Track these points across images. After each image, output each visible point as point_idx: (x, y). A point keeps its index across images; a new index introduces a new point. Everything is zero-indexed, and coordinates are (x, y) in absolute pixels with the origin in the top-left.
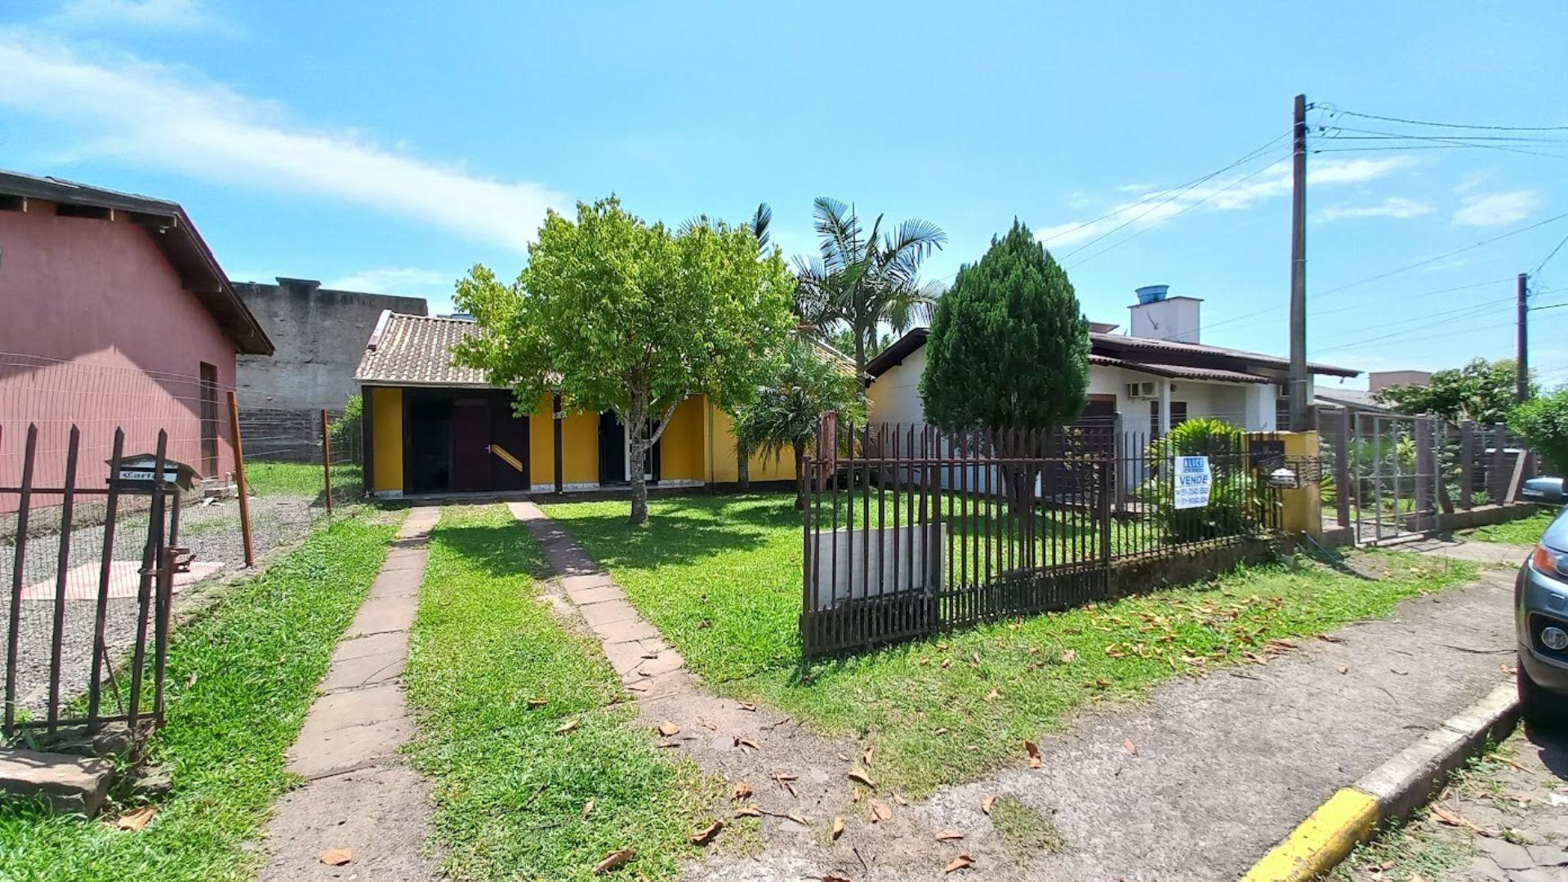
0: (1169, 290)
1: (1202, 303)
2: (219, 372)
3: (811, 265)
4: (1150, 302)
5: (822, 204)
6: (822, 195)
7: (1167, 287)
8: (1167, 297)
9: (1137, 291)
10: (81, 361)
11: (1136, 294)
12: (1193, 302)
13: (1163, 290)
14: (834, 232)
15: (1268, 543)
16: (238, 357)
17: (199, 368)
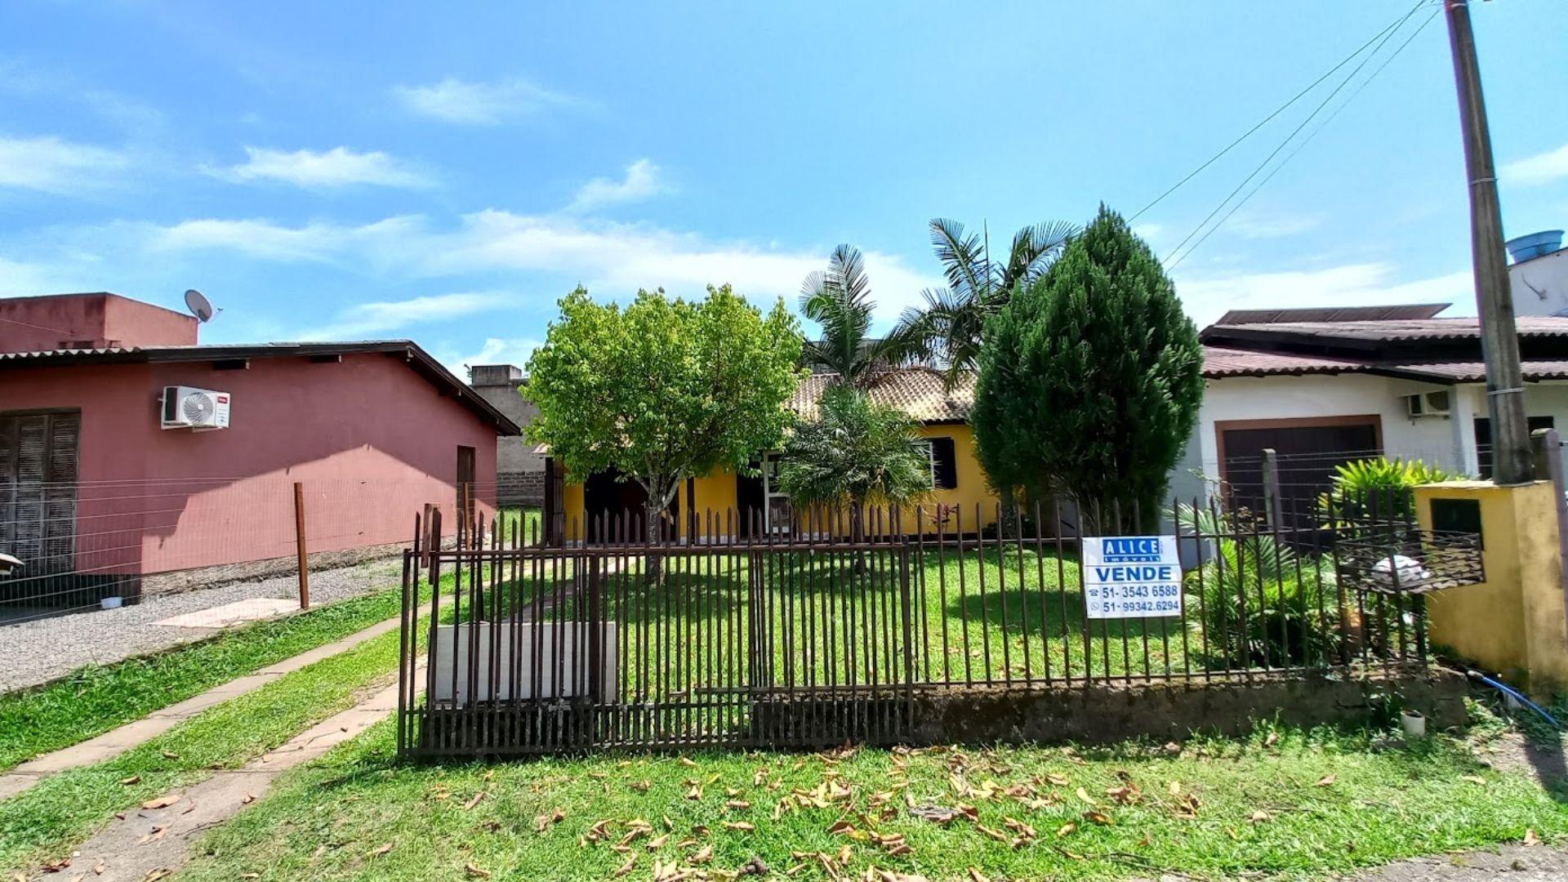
0: (1564, 237)
2: (477, 452)
3: (940, 298)
4: (1530, 259)
5: (940, 225)
6: (937, 216)
7: (1561, 233)
8: (1560, 247)
10: (333, 460)
13: (1553, 239)
14: (956, 257)
15: (1366, 686)
16: (500, 438)
17: (456, 451)
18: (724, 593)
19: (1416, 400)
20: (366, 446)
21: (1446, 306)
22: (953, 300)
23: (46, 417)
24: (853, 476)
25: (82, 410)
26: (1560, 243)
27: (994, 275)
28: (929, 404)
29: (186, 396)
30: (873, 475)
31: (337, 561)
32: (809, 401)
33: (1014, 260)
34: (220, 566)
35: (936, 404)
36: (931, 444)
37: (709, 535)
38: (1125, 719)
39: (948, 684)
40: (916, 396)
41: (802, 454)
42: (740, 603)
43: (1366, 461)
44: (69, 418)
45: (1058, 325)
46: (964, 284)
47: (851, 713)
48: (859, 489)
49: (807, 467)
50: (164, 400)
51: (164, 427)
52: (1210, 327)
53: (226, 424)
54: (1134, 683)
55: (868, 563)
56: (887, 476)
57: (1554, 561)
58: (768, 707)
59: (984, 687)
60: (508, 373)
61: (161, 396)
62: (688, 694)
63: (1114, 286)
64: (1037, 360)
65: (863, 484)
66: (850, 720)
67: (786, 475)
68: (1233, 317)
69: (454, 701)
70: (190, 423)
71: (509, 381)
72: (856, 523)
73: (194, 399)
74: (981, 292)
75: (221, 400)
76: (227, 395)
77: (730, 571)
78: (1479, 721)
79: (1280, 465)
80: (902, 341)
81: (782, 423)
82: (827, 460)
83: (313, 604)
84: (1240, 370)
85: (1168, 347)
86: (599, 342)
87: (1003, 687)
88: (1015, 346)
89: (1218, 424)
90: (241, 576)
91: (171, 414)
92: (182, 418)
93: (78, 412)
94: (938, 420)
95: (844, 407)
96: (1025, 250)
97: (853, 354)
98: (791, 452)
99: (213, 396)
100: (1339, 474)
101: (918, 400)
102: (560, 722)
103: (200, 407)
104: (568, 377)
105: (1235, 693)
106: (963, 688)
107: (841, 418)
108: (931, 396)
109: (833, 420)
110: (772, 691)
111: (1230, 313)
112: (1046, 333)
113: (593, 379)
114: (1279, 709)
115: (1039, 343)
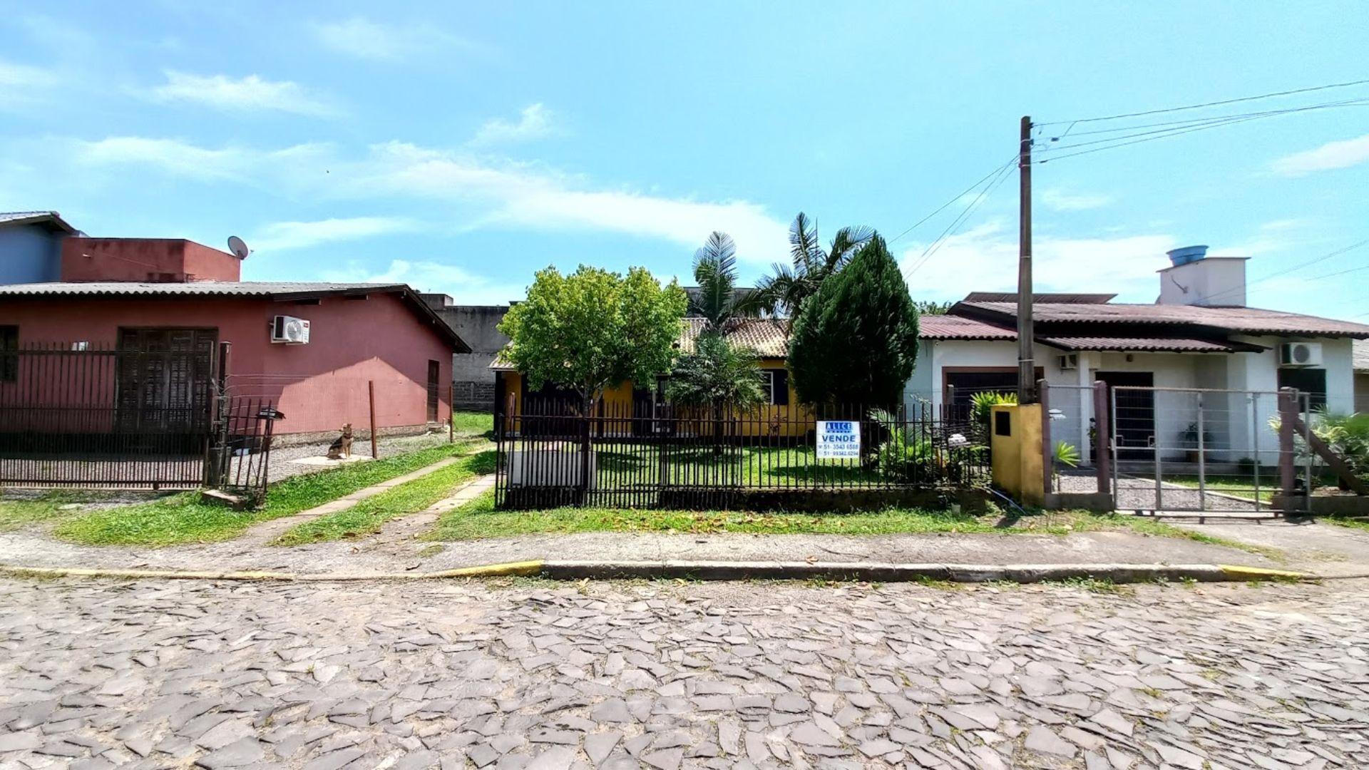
0: (1207, 250)
1: (1247, 261)
2: (441, 365)
4: (1184, 264)
7: (1207, 247)
8: (1205, 257)
9: (1168, 253)
11: (1168, 256)
12: (1238, 263)
13: (1201, 251)
15: (940, 492)
16: (455, 355)
17: (427, 364)
18: (628, 461)
19: (1063, 358)
20: (375, 358)
21: (1114, 295)
22: (794, 274)
23: (192, 332)
24: (715, 393)
25: (220, 329)
26: (1204, 254)
27: (820, 259)
28: (772, 344)
29: (289, 323)
30: (727, 392)
31: (359, 436)
32: (687, 338)
33: (835, 249)
34: (298, 434)
35: (778, 345)
36: (772, 373)
37: (612, 432)
38: (831, 504)
39: (750, 486)
40: (765, 337)
41: (683, 377)
42: (645, 467)
43: (985, 393)
44: (212, 333)
45: (843, 305)
46: (802, 262)
47: (705, 497)
48: (718, 400)
49: (686, 385)
50: (275, 325)
51: (273, 342)
52: (959, 302)
53: (307, 341)
54: (836, 488)
55: (725, 450)
56: (737, 393)
57: (1038, 441)
58: (667, 492)
59: (767, 489)
60: (443, 300)
61: (273, 322)
62: (630, 486)
63: (877, 285)
64: (829, 324)
65: (722, 397)
66: (705, 500)
67: (669, 391)
68: (974, 296)
69: (521, 485)
70: (290, 340)
71: (444, 307)
72: (718, 426)
73: (292, 324)
74: (811, 269)
75: (305, 326)
76: (308, 322)
77: (631, 452)
78: (991, 511)
79: (955, 394)
80: (755, 300)
81: (670, 356)
82: (699, 381)
83: (379, 457)
84: (954, 335)
85: (899, 324)
86: (558, 300)
87: (776, 488)
88: (819, 315)
89: (944, 368)
90: (309, 441)
91: (280, 334)
92: (287, 337)
93: (216, 330)
94: (777, 356)
95: (712, 346)
96: (843, 241)
97: (721, 306)
98: (676, 375)
99: (301, 322)
100: (972, 399)
101: (765, 341)
102: (571, 496)
103: (296, 329)
104: (543, 324)
105: (880, 494)
106: (757, 488)
107: (709, 353)
108: (774, 339)
109: (704, 354)
110: (670, 486)
111: (972, 294)
112: (835, 310)
113: (557, 324)
114: (898, 501)
115: (831, 316)
